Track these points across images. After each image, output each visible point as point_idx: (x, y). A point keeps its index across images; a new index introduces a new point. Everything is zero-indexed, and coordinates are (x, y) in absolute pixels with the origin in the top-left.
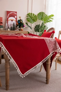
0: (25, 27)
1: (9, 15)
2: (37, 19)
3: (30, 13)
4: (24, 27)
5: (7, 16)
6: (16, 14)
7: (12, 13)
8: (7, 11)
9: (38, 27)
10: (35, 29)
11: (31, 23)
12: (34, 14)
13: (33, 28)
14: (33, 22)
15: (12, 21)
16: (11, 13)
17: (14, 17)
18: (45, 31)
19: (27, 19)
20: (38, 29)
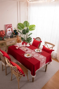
1: (7, 27)
3: (19, 23)
15: (9, 30)
17: (10, 28)
18: (34, 38)
19: (18, 27)
20: (25, 32)
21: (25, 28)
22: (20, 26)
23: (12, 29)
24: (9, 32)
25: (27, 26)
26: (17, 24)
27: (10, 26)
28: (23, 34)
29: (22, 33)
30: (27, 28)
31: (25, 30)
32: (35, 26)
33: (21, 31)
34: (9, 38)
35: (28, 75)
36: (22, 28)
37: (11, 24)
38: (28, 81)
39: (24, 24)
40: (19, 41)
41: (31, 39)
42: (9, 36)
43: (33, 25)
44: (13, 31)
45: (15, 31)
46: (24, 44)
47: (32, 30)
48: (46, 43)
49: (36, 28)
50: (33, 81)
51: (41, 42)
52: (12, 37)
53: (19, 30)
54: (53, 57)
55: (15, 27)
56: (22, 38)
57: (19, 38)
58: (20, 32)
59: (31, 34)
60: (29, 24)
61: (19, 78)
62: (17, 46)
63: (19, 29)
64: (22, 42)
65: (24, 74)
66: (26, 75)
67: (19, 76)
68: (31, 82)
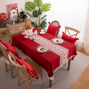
1: (10, 8)
2: (35, 7)
3: (27, 2)
7: (13, 5)
8: (8, 5)
9: (36, 12)
10: (33, 15)
14: (32, 10)
15: (14, 13)
17: (15, 9)
18: (49, 23)
19: (26, 7)
20: (36, 14)
21: (37, 9)
22: (29, 6)
23: (17, 10)
24: (13, 15)
25: (38, 5)
26: (25, 3)
27: (14, 7)
28: (34, 17)
29: (32, 15)
30: (39, 8)
31: (36, 11)
32: (50, 5)
33: (31, 13)
34: (14, 23)
35: (43, 77)
36: (32, 8)
37: (16, 4)
38: (44, 85)
39: (34, 3)
40: (28, 27)
41: (46, 23)
42: (14, 20)
43: (47, 4)
44: (19, 14)
45: (22, 13)
46: (36, 31)
47: (47, 10)
48: (67, 28)
49: (52, 8)
50: (50, 86)
51: (60, 27)
52: (17, 22)
53: (28, 12)
54: (78, 48)
55: (21, 7)
56: (33, 23)
57: (29, 23)
58: (30, 15)
59: (45, 16)
60: (41, 2)
61: (29, 82)
62: (26, 35)
63: (28, 9)
64: (33, 28)
65: (38, 76)
66: (39, 77)
67: (29, 79)
68: (47, 87)
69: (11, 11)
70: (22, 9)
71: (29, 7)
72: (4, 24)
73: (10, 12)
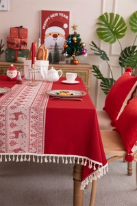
0: (86, 55)
1: (47, 20)
2: (124, 30)
3: (106, 14)
4: (84, 53)
5: (42, 25)
6: (67, 17)
7: (57, 15)
8: (43, 11)
10: (120, 59)
11: (107, 41)
12: (118, 16)
13: (116, 55)
14: (115, 40)
16: (52, 16)
19: (98, 29)
23: (67, 30)
36: (116, 34)
69: (46, 28)
70: (74, 28)
71: (106, 28)
72: (13, 53)
73: (45, 30)
